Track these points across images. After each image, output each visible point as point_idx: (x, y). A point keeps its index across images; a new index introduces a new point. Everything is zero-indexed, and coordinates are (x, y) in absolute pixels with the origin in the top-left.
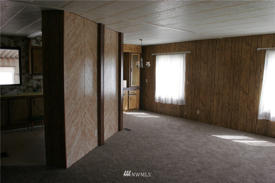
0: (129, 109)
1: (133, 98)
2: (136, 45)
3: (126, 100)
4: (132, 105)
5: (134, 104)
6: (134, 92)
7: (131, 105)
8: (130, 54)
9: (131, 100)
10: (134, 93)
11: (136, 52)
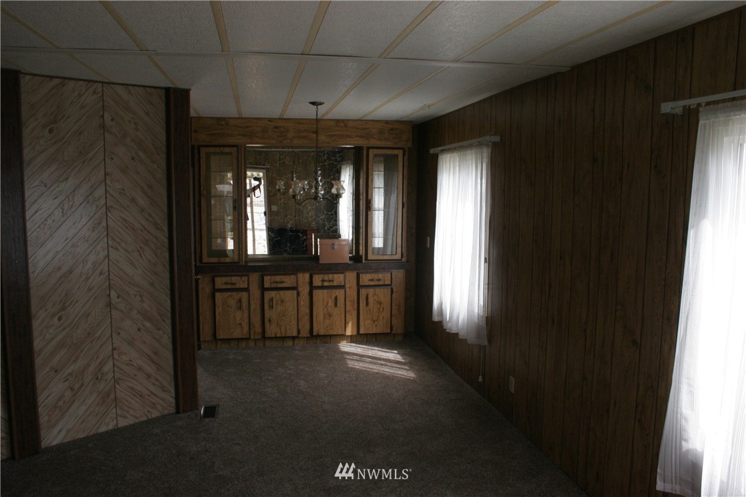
0: (362, 331)
1: (375, 297)
2: (387, 122)
3: (348, 303)
4: (374, 322)
5: (381, 318)
6: (379, 280)
7: (368, 322)
8: (365, 152)
9: (367, 304)
10: (381, 283)
11: (389, 144)
